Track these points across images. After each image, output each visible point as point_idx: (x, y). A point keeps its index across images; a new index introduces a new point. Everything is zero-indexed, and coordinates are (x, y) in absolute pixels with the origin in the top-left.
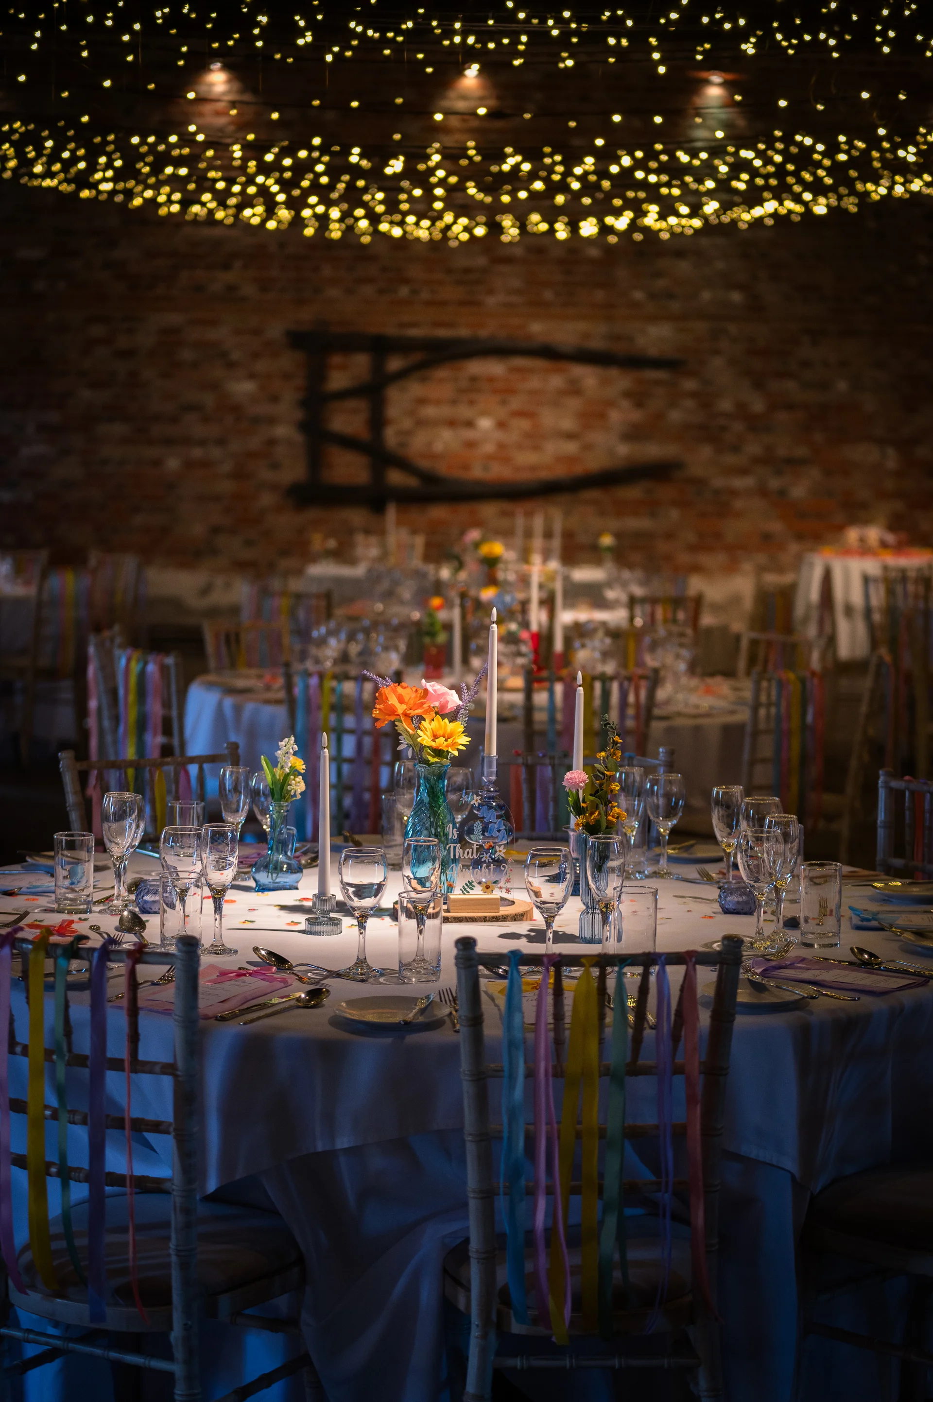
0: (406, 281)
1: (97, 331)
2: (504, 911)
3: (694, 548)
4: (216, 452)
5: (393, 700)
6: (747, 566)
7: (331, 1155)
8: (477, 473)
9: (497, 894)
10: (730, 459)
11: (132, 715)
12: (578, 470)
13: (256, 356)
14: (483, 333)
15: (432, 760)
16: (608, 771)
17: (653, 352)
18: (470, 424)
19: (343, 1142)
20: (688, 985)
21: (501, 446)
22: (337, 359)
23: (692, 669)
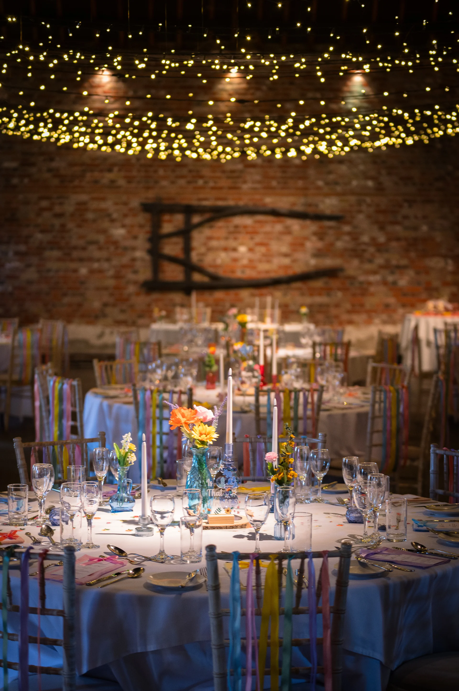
0: (201, 177)
1: (44, 204)
2: (237, 522)
3: (349, 312)
4: (105, 265)
5: (179, 416)
6: (377, 321)
7: (144, 654)
8: (238, 274)
9: (233, 513)
10: (368, 266)
11: (56, 411)
12: (290, 272)
13: (125, 216)
14: (241, 203)
15: (199, 446)
16: (288, 452)
17: (328, 212)
18: (235, 250)
19: (151, 647)
20: (324, 568)
21: (251, 261)
22: (166, 217)
23: (343, 382)
